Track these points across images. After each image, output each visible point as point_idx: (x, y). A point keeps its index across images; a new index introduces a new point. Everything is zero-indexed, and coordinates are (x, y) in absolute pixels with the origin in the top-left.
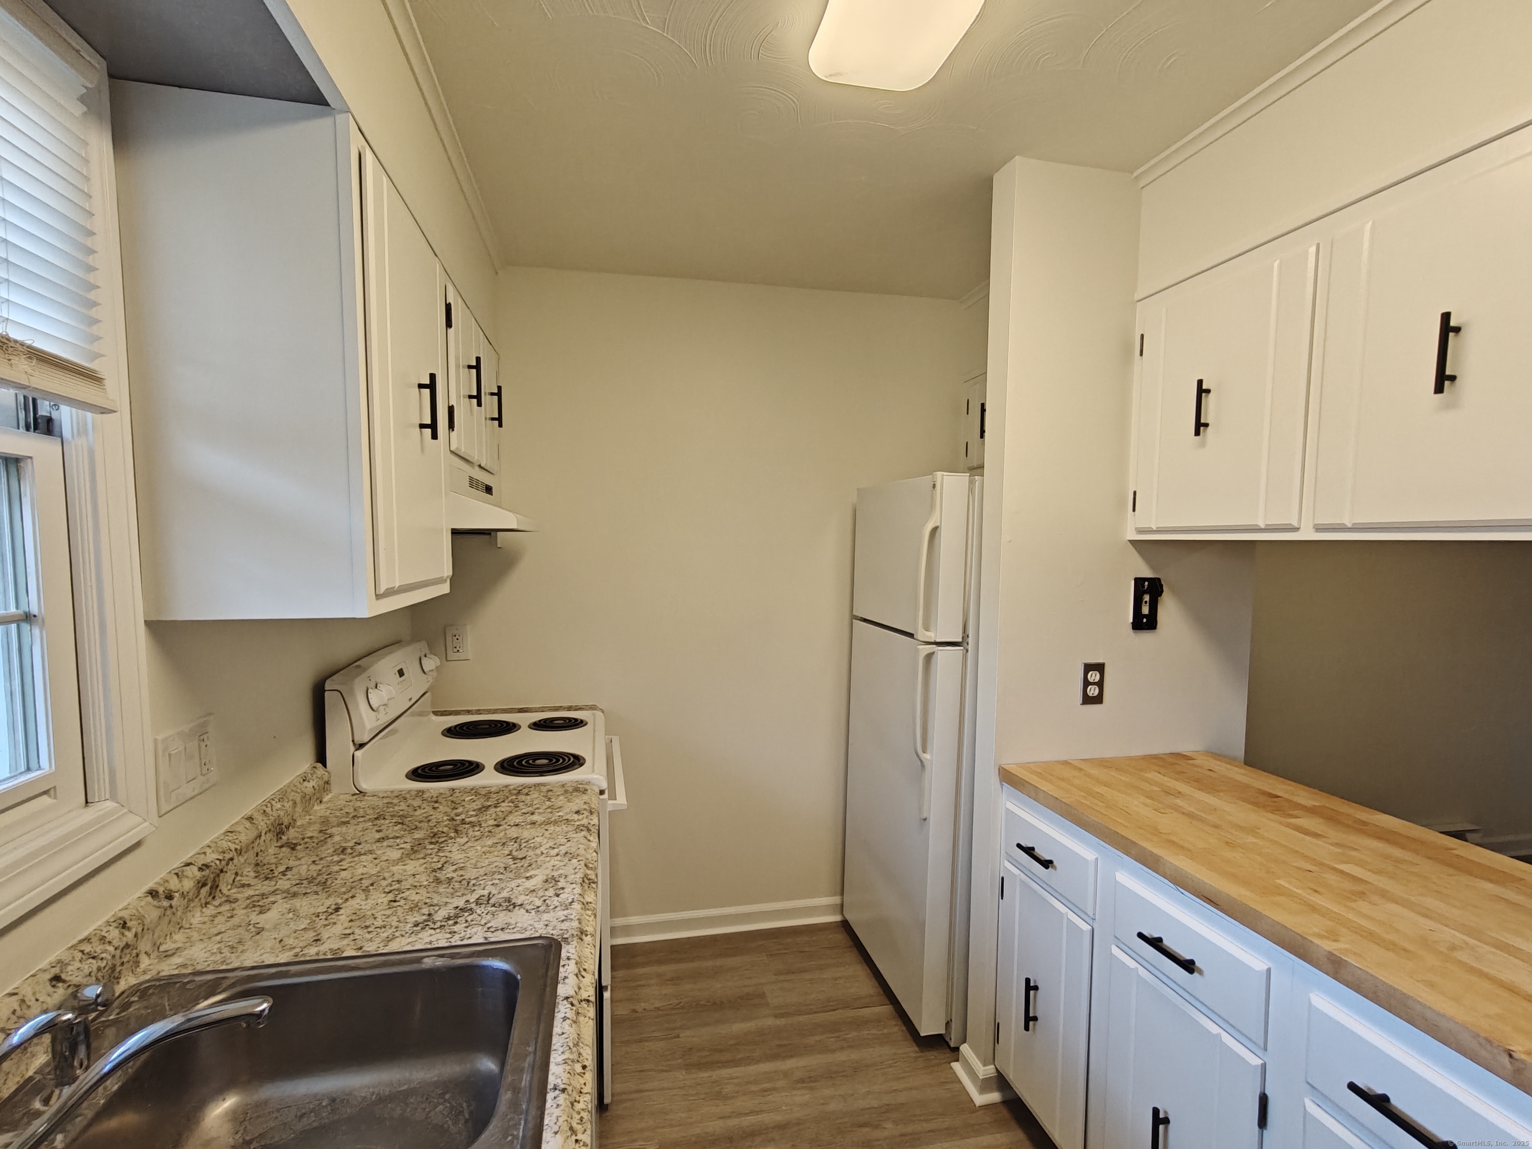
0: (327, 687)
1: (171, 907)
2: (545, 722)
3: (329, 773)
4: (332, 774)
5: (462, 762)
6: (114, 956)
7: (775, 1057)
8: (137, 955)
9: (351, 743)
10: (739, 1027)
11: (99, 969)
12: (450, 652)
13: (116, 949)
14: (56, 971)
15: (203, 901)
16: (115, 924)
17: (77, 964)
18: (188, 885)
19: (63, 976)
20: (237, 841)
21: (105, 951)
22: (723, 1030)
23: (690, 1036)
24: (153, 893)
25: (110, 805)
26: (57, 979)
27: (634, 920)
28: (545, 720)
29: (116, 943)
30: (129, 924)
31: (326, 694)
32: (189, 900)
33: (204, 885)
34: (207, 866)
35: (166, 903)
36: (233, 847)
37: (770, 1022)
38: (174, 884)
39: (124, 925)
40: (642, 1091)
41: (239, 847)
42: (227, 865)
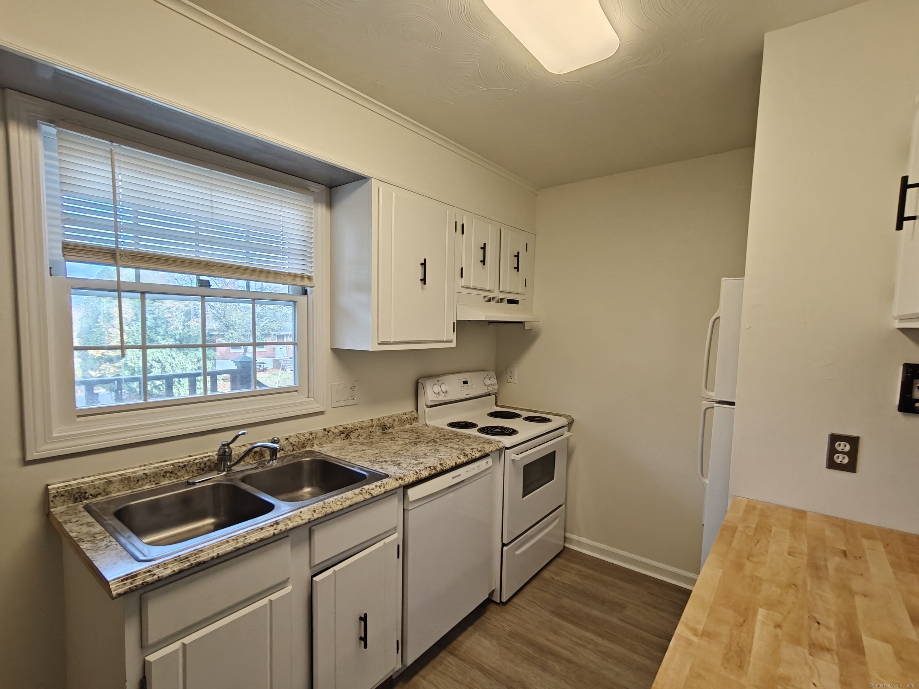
0: (419, 382)
1: (328, 435)
2: (530, 418)
3: (418, 415)
4: (419, 416)
5: (469, 423)
6: (304, 440)
7: (601, 635)
8: (313, 444)
9: (425, 405)
10: (595, 613)
11: (299, 442)
12: (508, 379)
13: (305, 438)
14: (288, 437)
15: (342, 438)
16: (309, 433)
17: (294, 438)
18: (337, 431)
19: (289, 439)
20: (362, 425)
21: (302, 438)
22: (586, 610)
23: (565, 601)
24: (325, 430)
25: (312, 399)
26: (287, 439)
27: (583, 540)
28: (531, 417)
29: (306, 437)
30: (313, 434)
31: (419, 384)
32: (336, 436)
33: (343, 433)
34: (346, 428)
35: (326, 433)
36: (359, 425)
37: (615, 620)
38: (333, 429)
39: (311, 434)
40: (524, 608)
41: (361, 427)
42: (355, 430)
